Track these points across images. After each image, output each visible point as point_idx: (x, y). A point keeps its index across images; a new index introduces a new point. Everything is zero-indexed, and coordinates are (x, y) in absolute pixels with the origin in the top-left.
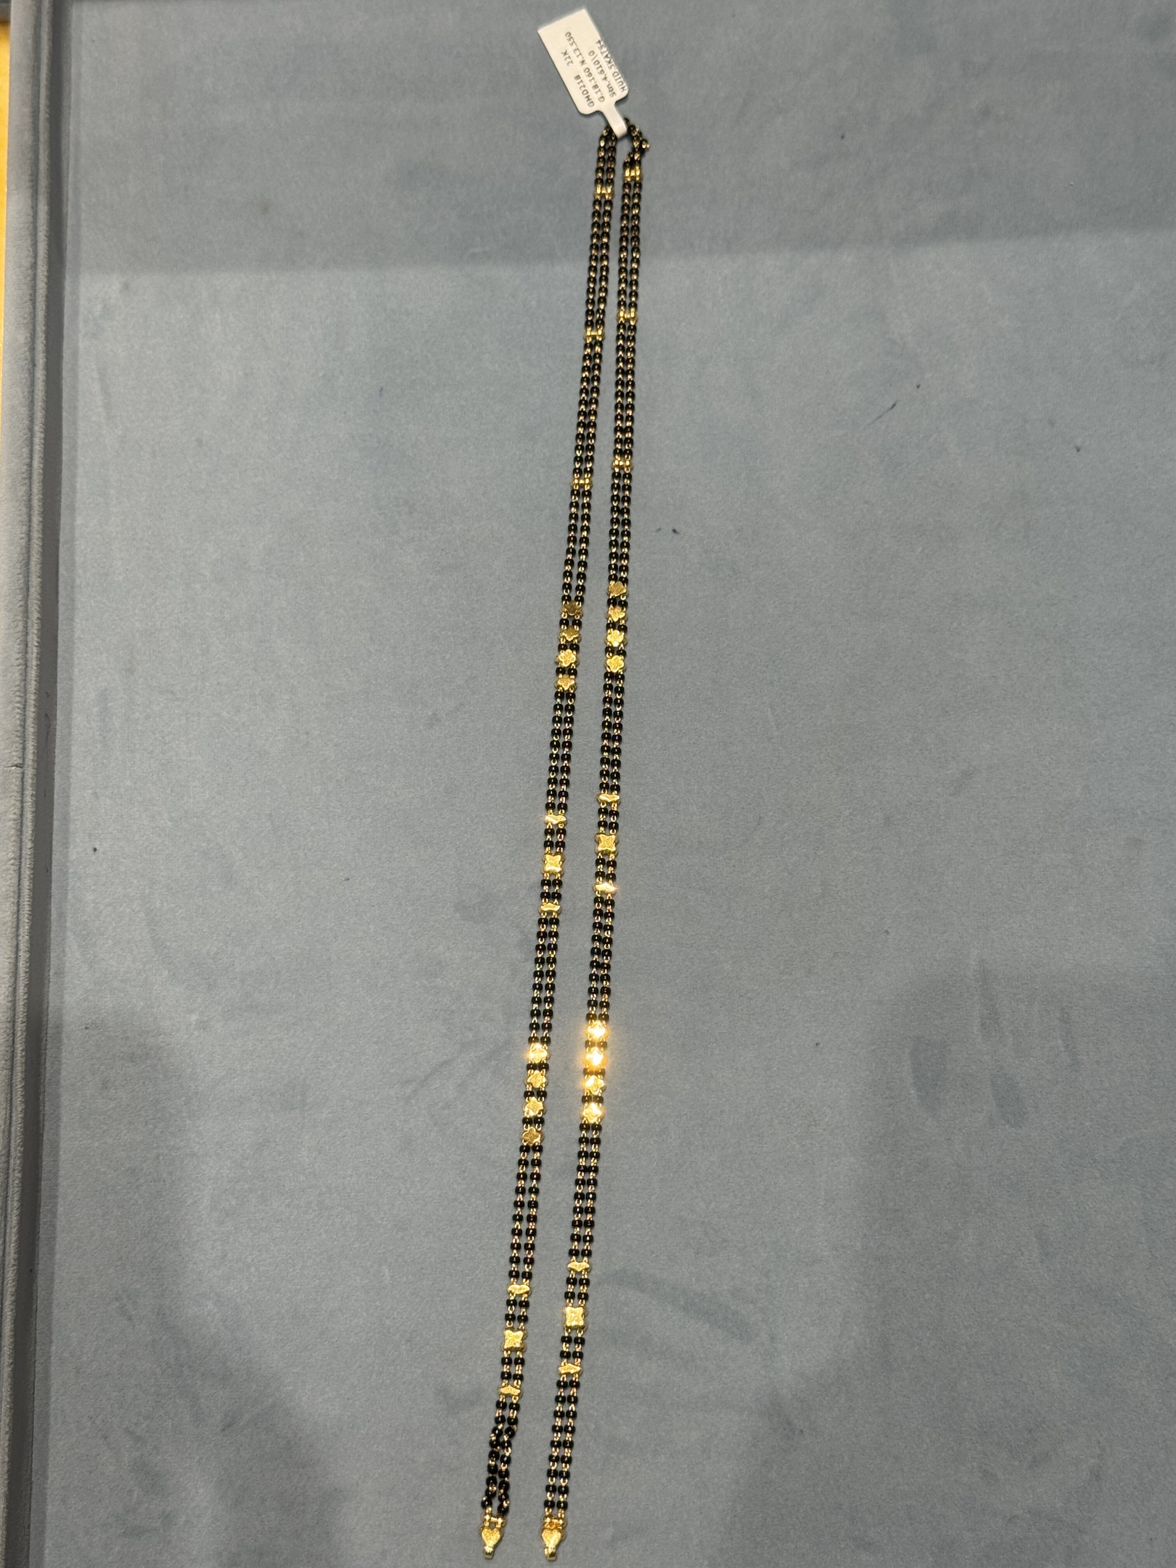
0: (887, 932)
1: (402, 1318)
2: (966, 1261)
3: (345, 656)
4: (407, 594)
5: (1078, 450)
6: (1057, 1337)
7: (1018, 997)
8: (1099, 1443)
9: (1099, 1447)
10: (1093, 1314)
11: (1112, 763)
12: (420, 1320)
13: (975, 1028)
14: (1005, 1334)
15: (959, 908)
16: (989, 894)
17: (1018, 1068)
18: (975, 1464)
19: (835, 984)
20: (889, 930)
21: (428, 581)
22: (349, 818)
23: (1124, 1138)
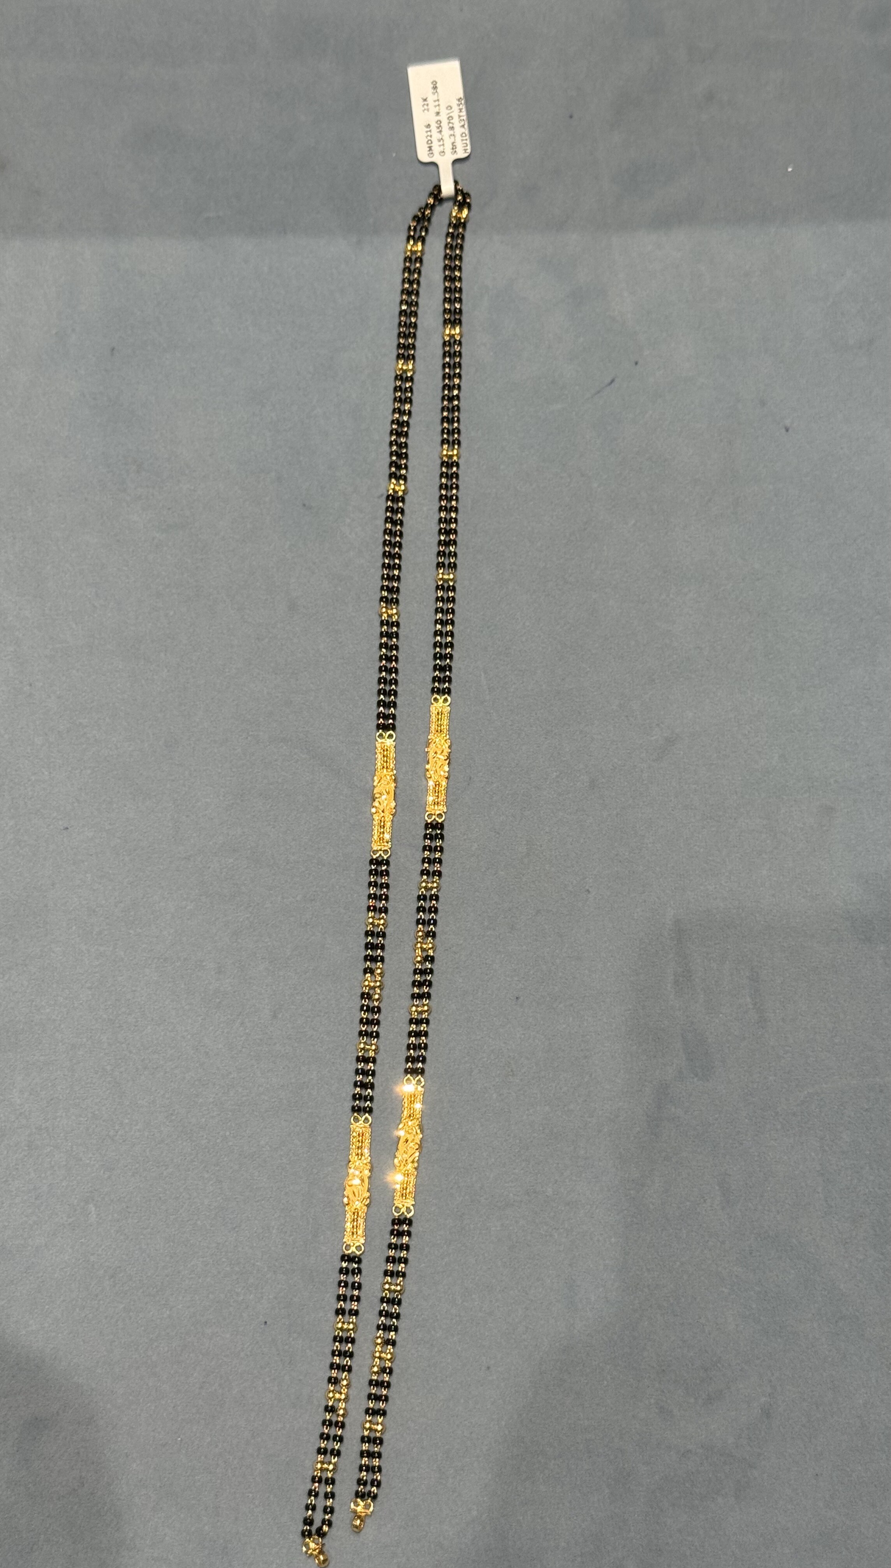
0: (588, 891)
1: (106, 1255)
2: (651, 1206)
3: (71, 610)
4: (133, 551)
5: (787, 430)
6: (735, 1280)
7: (710, 956)
8: (770, 1381)
9: (770, 1386)
10: (769, 1260)
11: (807, 734)
12: (124, 1257)
13: (669, 985)
14: (685, 1277)
15: (657, 869)
16: (687, 857)
17: (707, 1024)
18: (652, 1401)
19: (536, 940)
20: (590, 890)
21: (153, 540)
22: (70, 769)
23: (806, 1092)
